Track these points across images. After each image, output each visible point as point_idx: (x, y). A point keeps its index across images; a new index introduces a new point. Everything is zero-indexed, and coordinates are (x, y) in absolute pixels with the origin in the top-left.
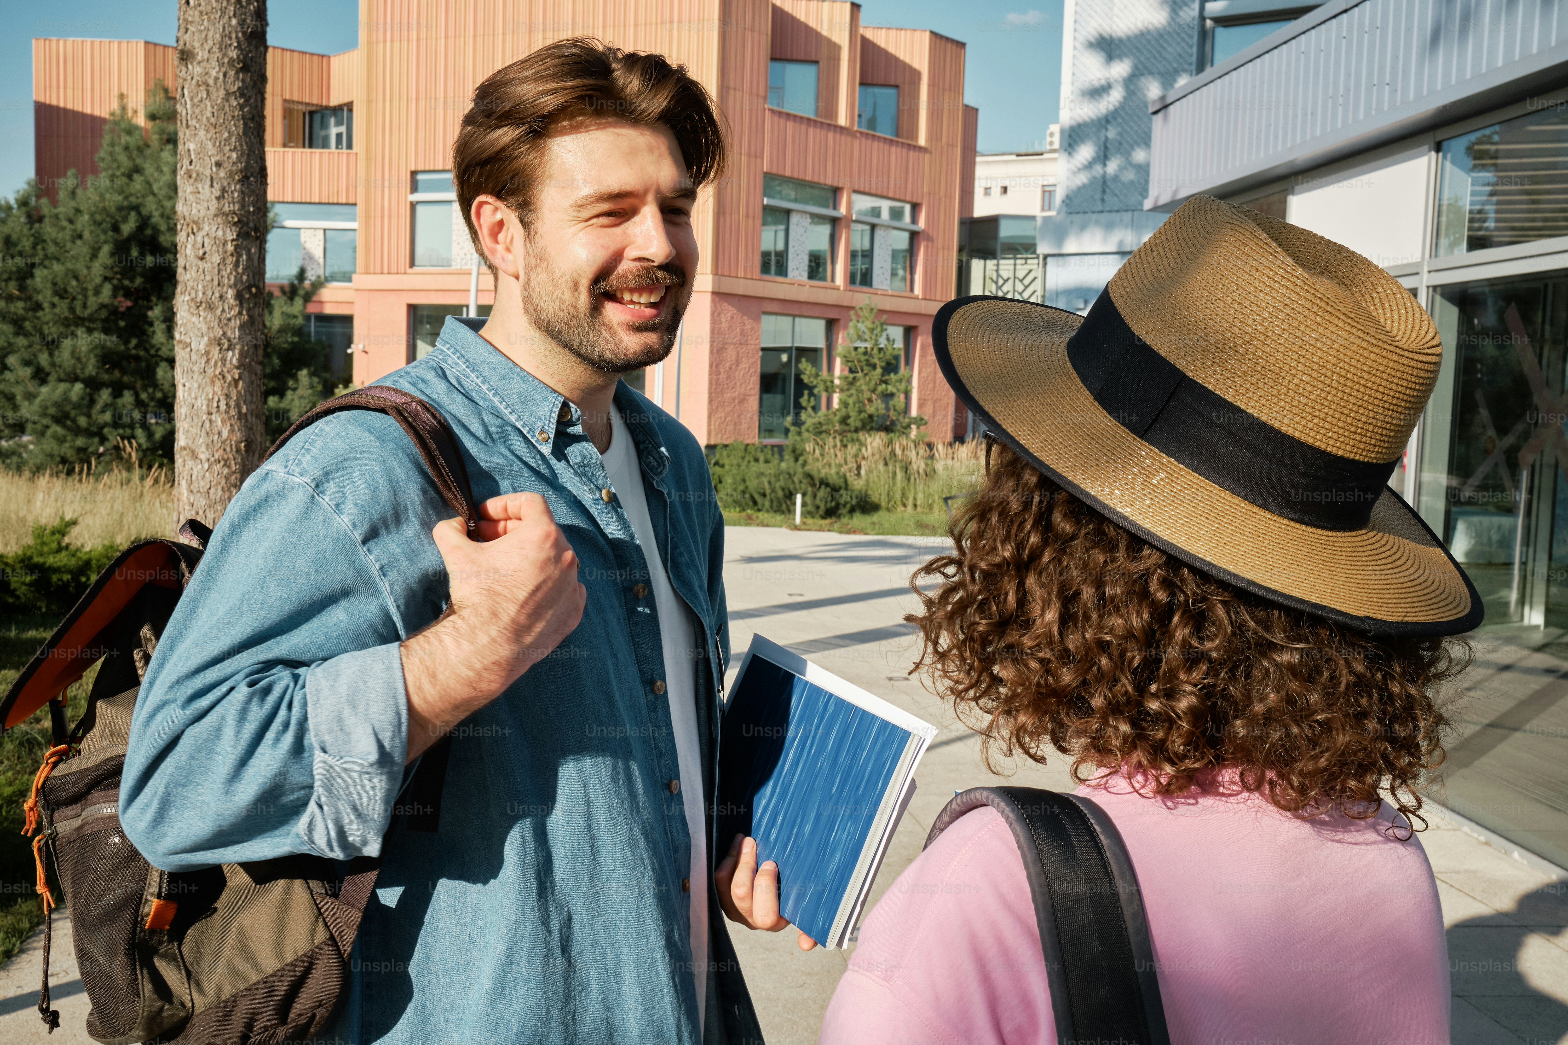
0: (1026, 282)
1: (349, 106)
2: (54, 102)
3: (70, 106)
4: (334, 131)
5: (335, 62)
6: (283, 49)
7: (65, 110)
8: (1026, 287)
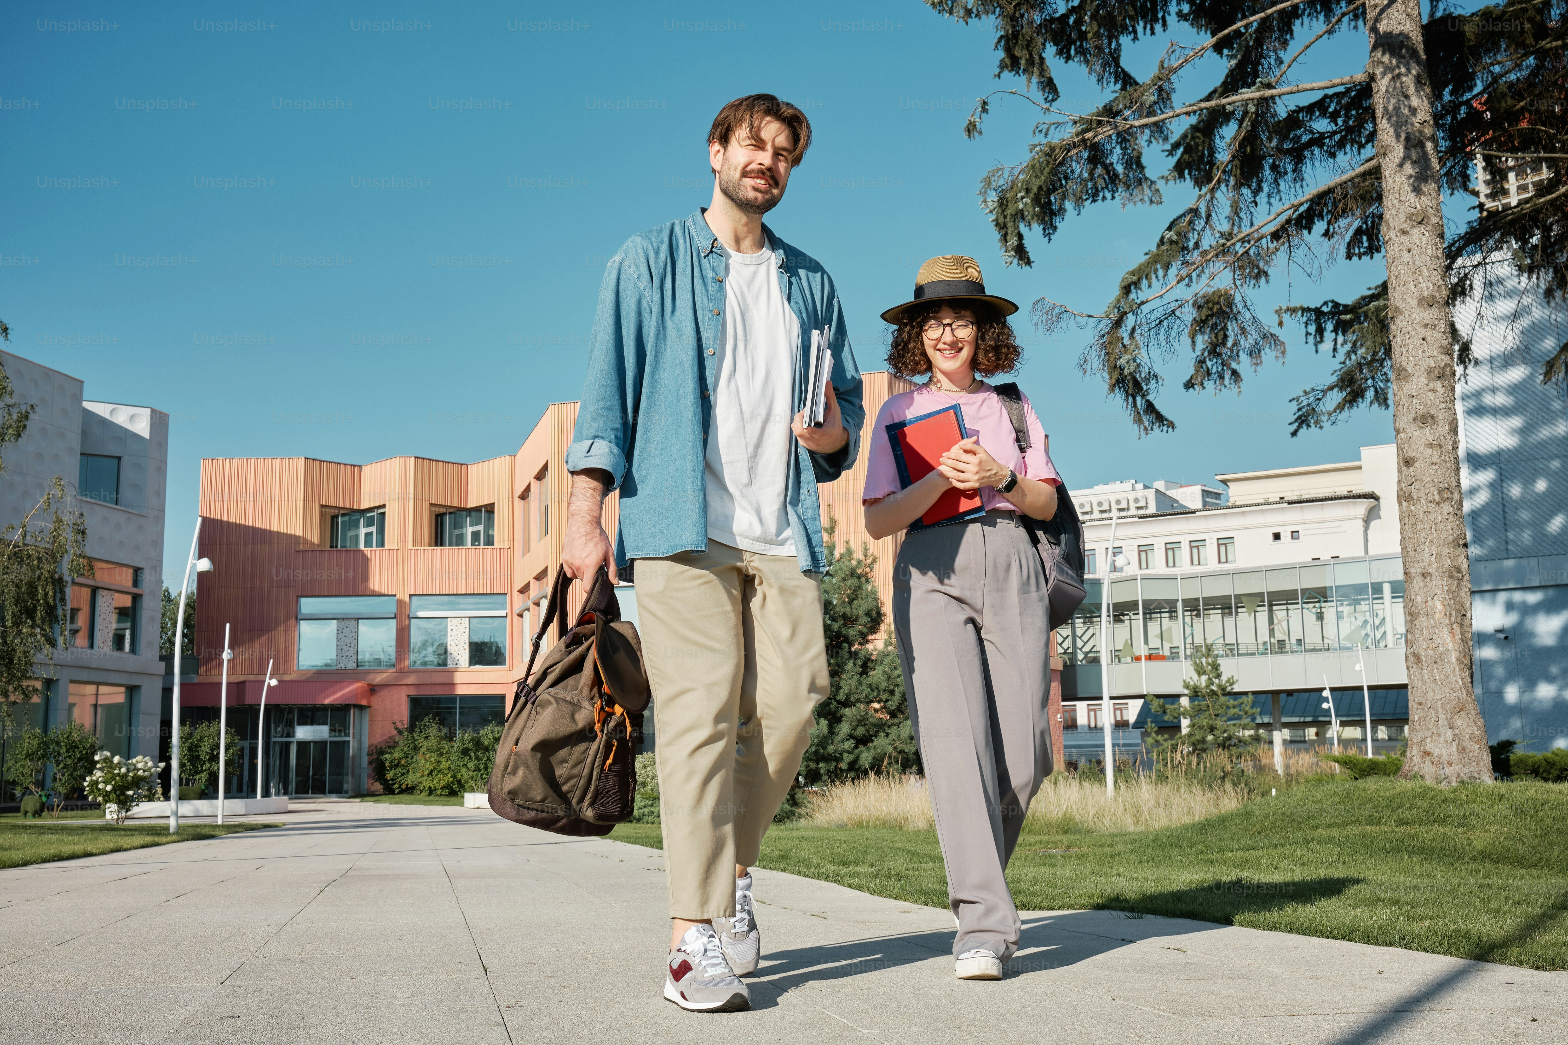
0: (1085, 638)
1: (490, 509)
2: (218, 517)
3: (232, 520)
4: (469, 530)
5: (473, 470)
6: (423, 459)
7: (228, 524)
8: (1086, 643)
